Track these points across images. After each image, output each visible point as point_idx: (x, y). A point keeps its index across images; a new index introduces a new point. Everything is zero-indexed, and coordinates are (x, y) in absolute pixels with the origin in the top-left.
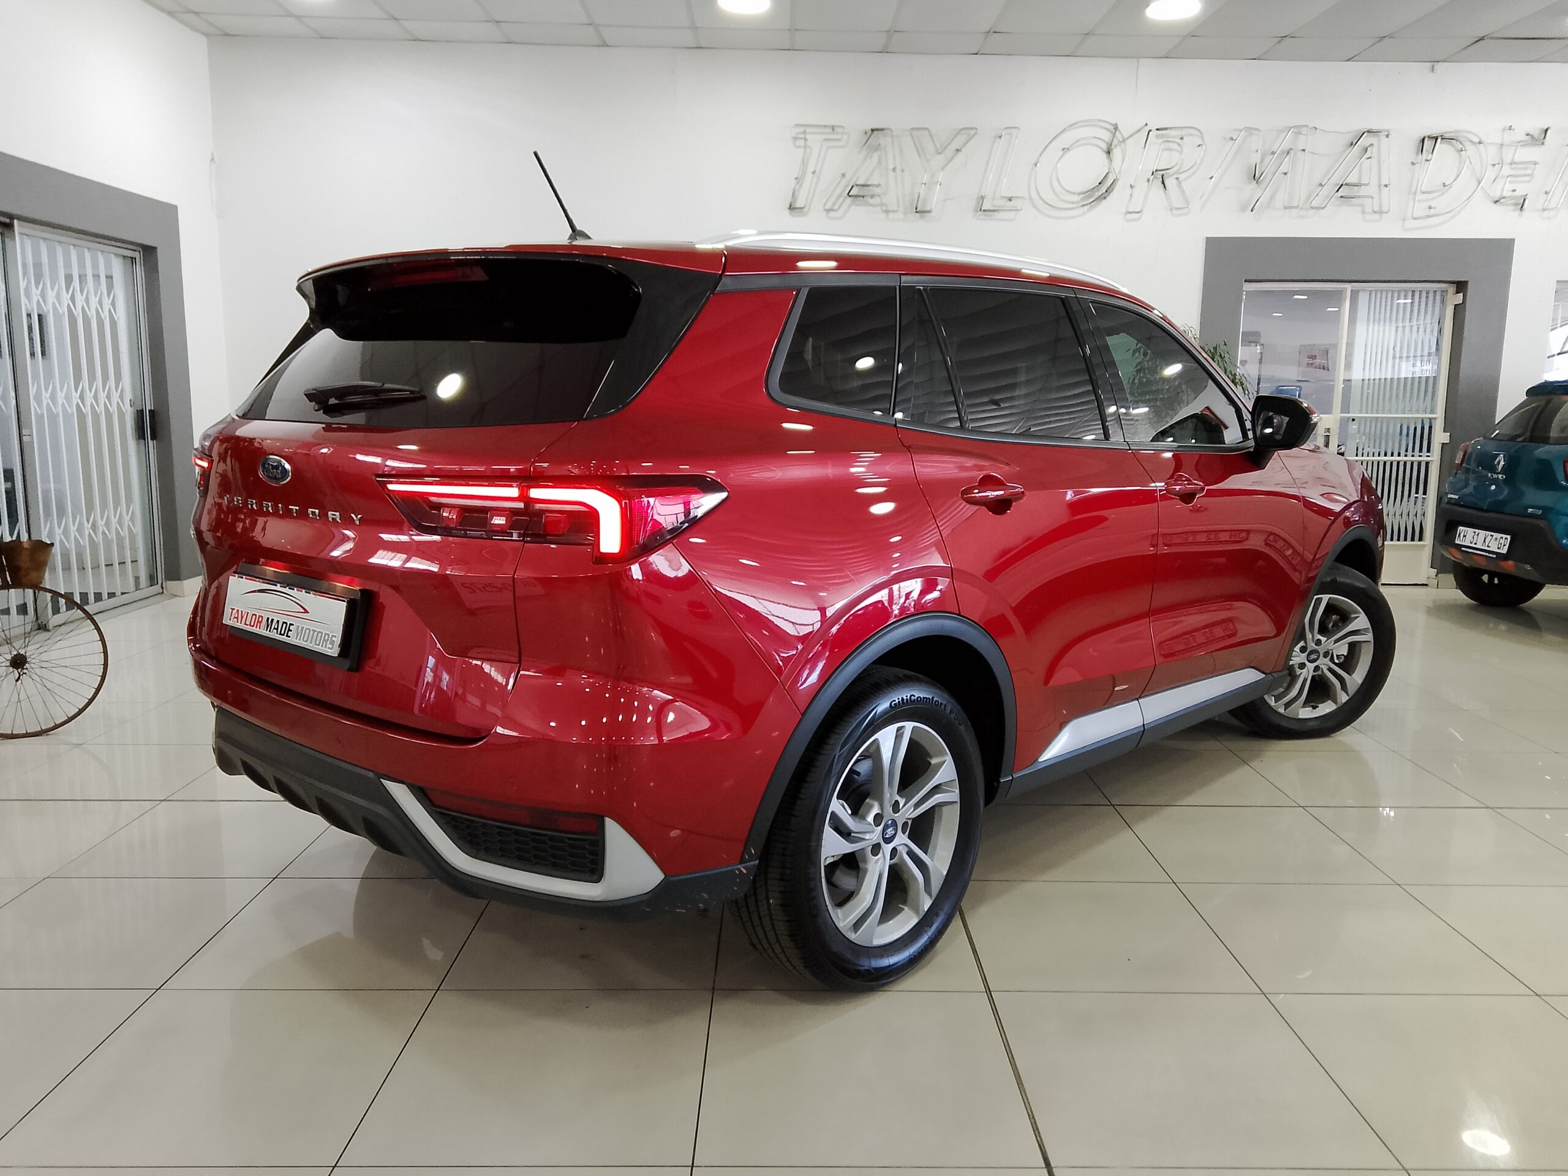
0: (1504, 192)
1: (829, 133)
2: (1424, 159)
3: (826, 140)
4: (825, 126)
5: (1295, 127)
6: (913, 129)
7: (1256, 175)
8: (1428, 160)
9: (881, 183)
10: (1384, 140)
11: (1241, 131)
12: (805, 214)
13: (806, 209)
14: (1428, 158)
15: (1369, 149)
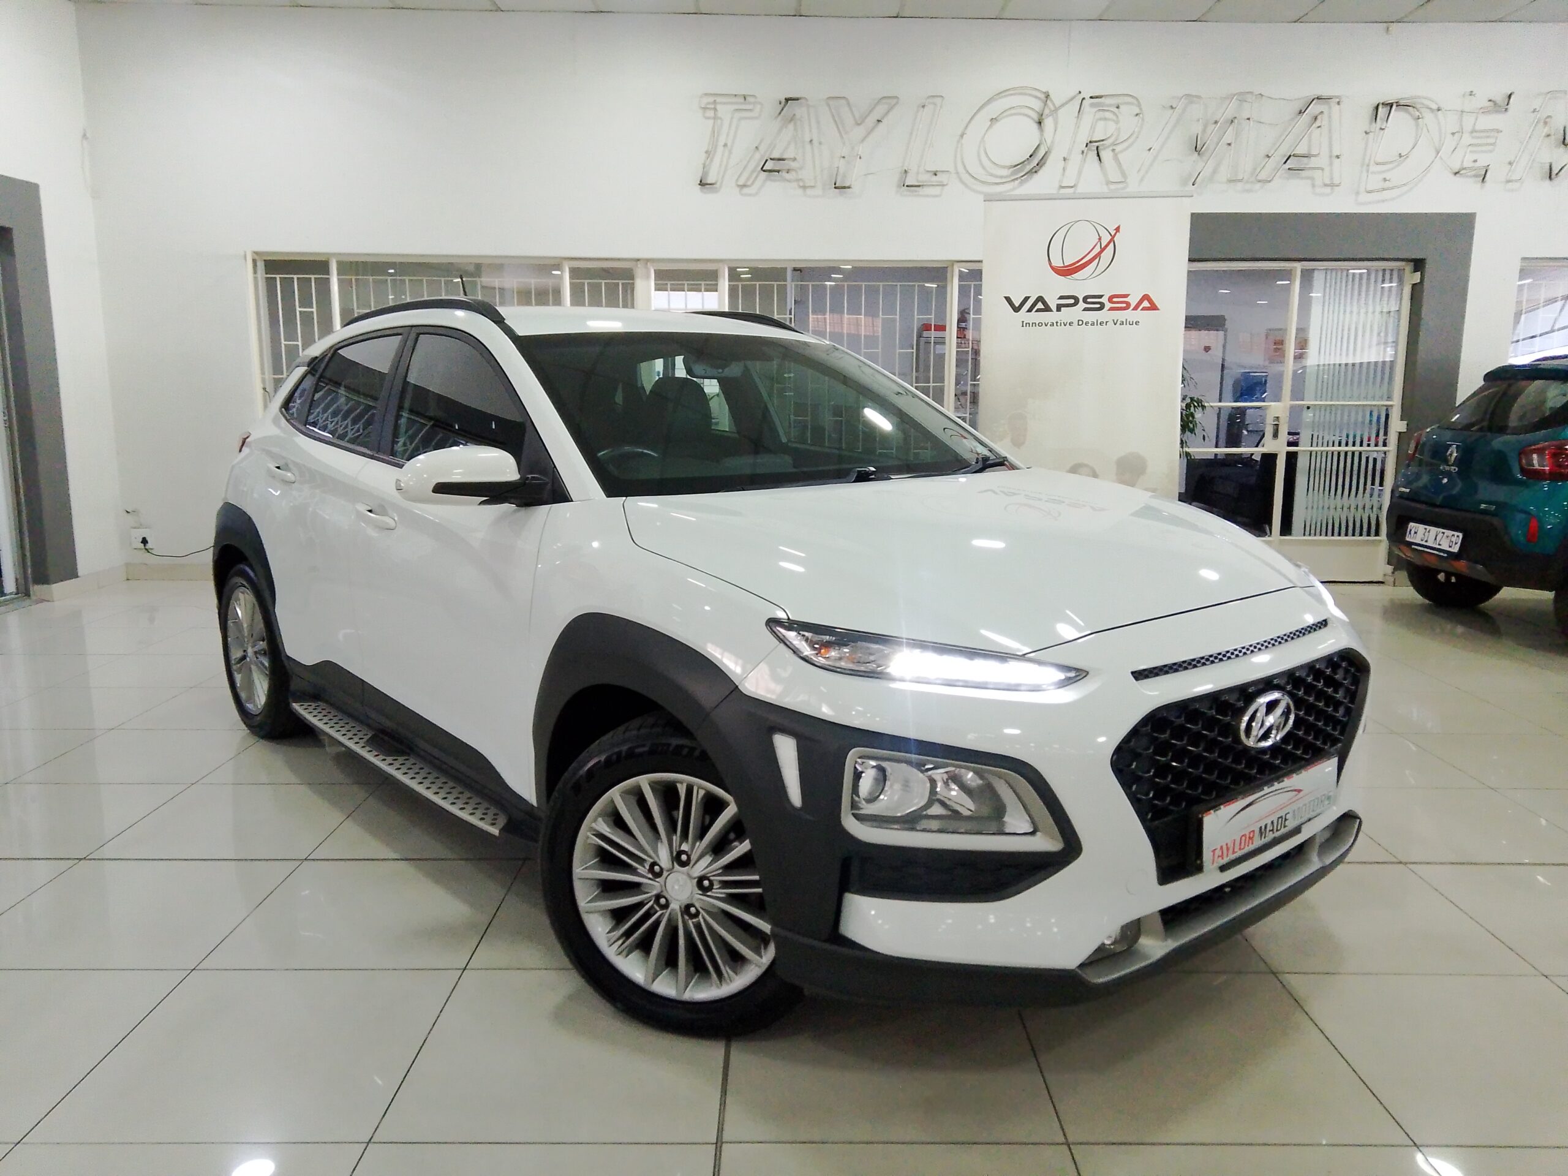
0: (1464, 163)
1: (741, 103)
2: (1378, 127)
3: (737, 110)
4: (736, 96)
5: (1239, 94)
6: (829, 98)
7: (1198, 146)
8: (1383, 129)
9: (796, 156)
10: (1336, 108)
11: (1181, 99)
12: (716, 191)
13: (718, 184)
14: (1383, 127)
15: (1318, 117)
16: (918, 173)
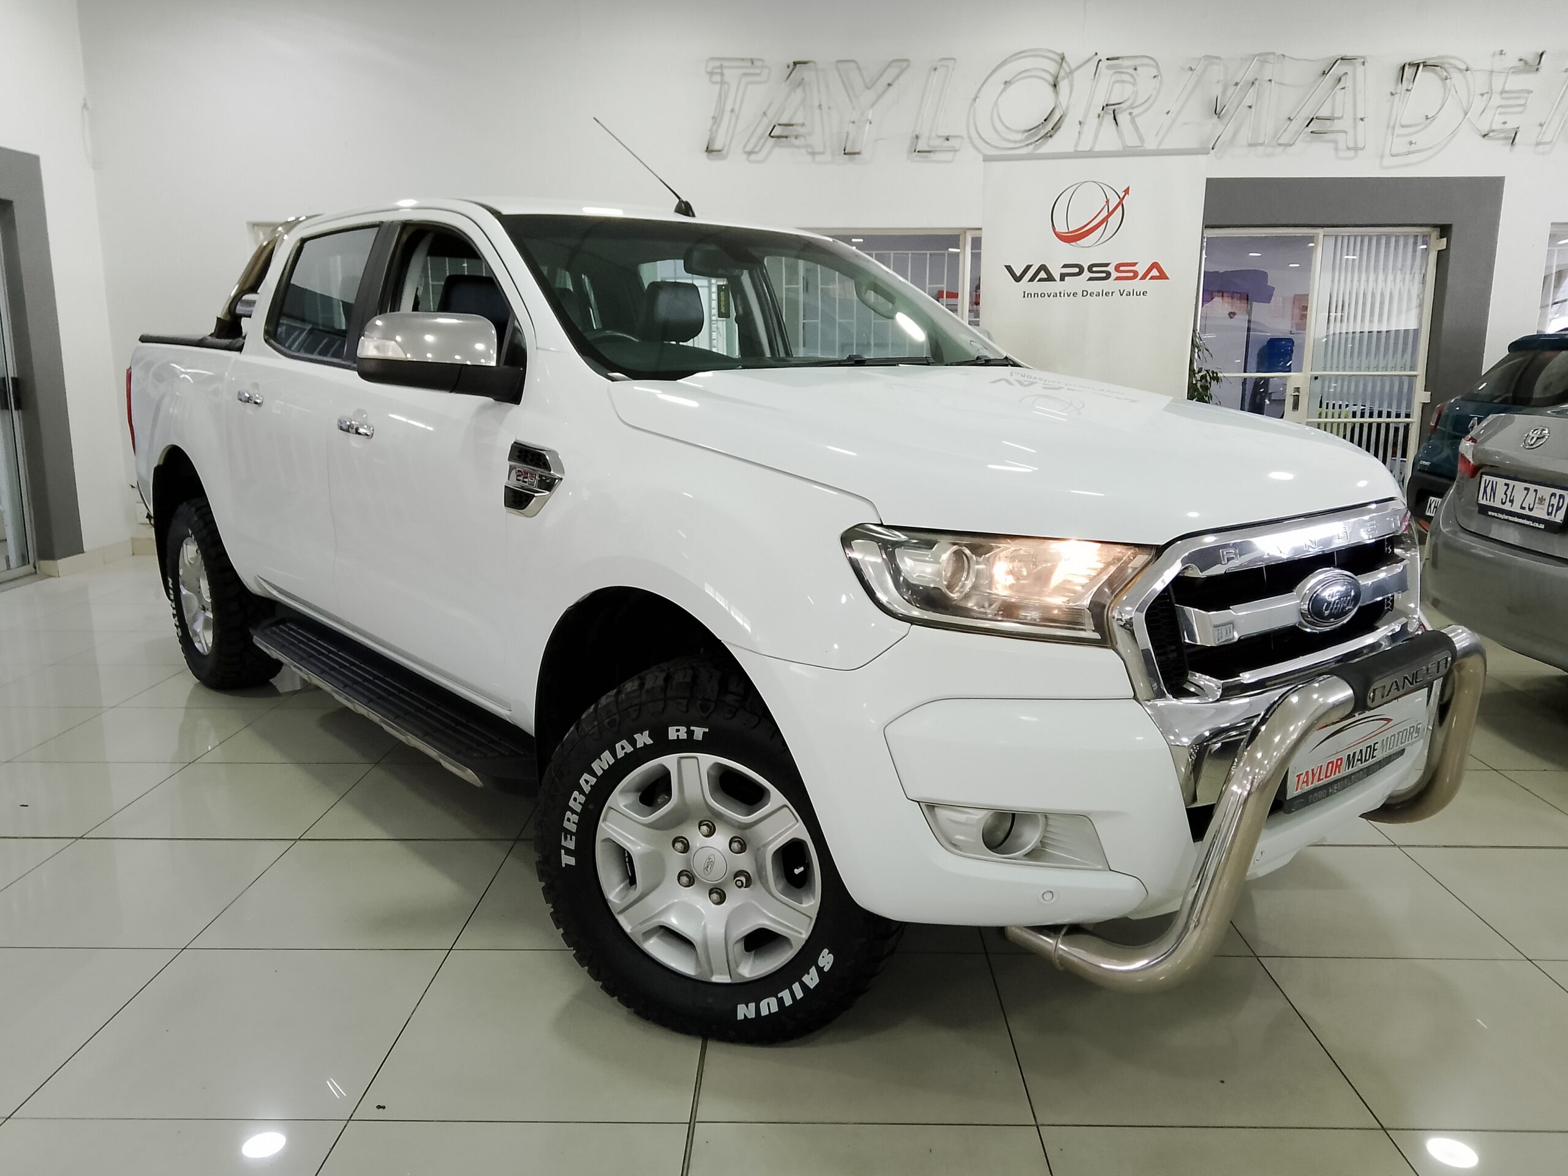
0: (1493, 126)
1: (747, 67)
2: (1405, 88)
3: (745, 74)
4: (743, 59)
5: (1260, 55)
6: (838, 61)
7: (1217, 109)
8: (1409, 90)
9: (805, 122)
10: (1360, 69)
11: (1200, 60)
12: (724, 158)
13: (726, 150)
14: (1410, 88)
15: (1342, 78)
16: (929, 138)
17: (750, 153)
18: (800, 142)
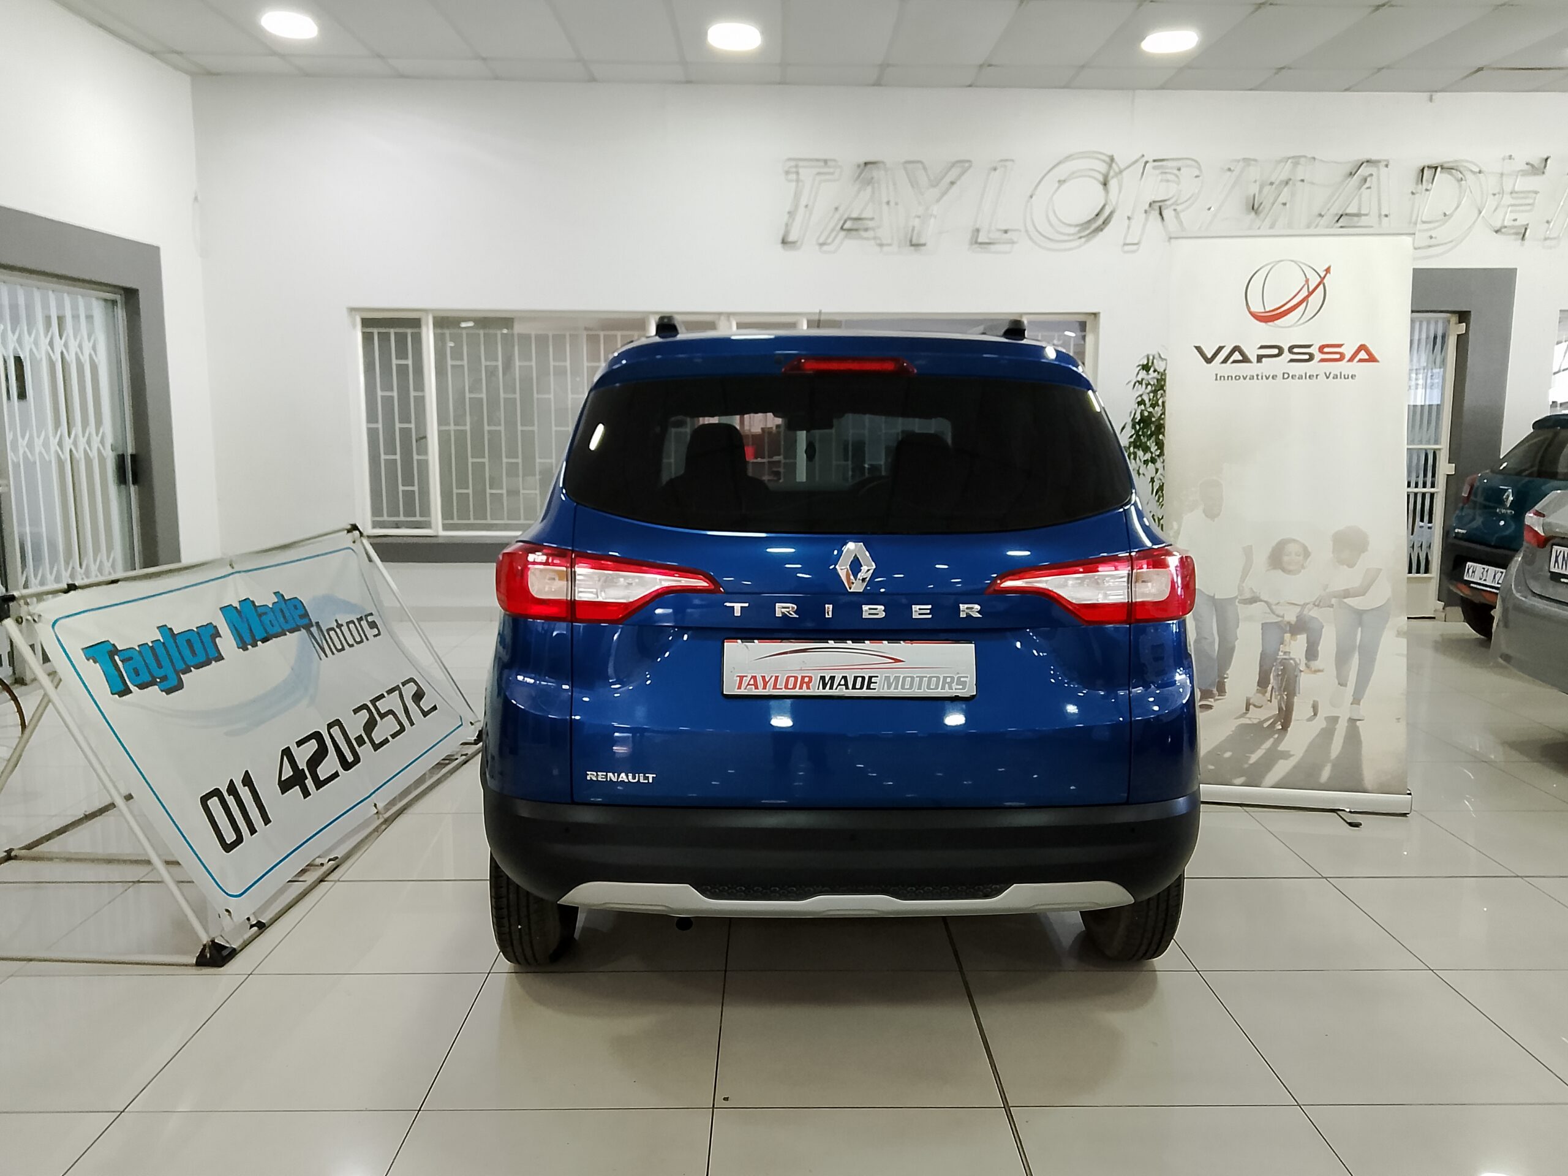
0: (1505, 222)
1: (821, 167)
2: (1424, 188)
3: (819, 174)
4: (817, 160)
5: (1293, 157)
6: (907, 162)
7: (1255, 206)
8: (1429, 191)
9: (875, 216)
10: (1383, 170)
11: (1238, 161)
12: (798, 249)
13: (799, 243)
14: (1428, 188)
15: (1369, 179)
16: (989, 232)
17: (822, 245)
18: (870, 234)
